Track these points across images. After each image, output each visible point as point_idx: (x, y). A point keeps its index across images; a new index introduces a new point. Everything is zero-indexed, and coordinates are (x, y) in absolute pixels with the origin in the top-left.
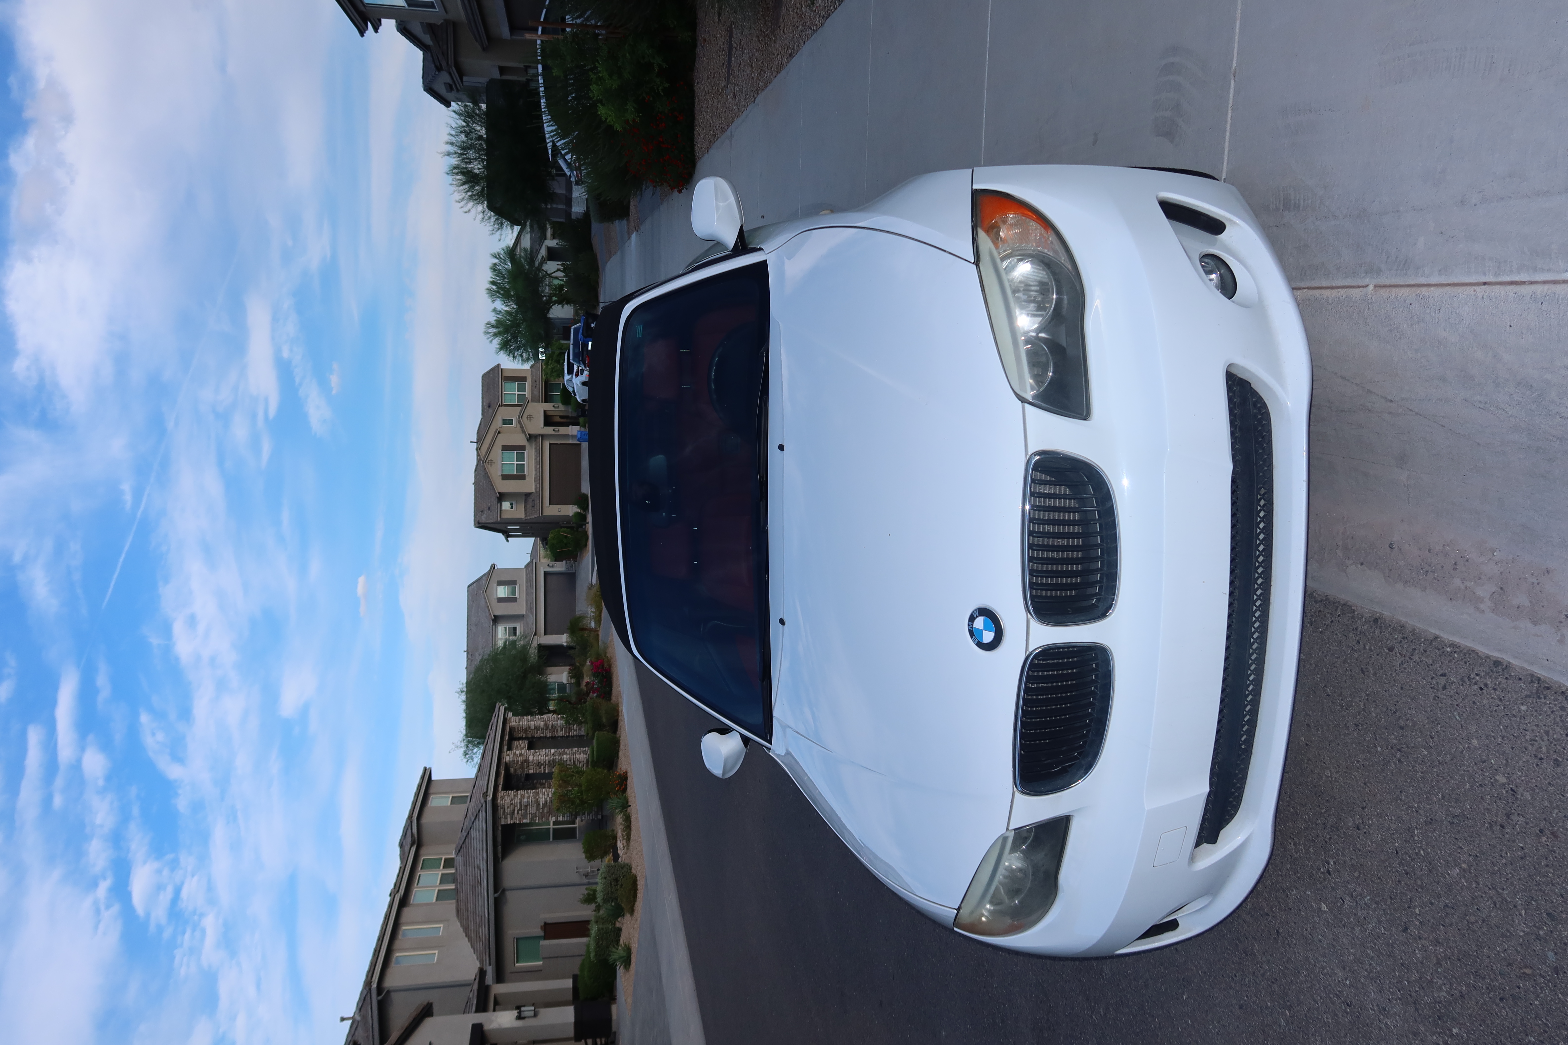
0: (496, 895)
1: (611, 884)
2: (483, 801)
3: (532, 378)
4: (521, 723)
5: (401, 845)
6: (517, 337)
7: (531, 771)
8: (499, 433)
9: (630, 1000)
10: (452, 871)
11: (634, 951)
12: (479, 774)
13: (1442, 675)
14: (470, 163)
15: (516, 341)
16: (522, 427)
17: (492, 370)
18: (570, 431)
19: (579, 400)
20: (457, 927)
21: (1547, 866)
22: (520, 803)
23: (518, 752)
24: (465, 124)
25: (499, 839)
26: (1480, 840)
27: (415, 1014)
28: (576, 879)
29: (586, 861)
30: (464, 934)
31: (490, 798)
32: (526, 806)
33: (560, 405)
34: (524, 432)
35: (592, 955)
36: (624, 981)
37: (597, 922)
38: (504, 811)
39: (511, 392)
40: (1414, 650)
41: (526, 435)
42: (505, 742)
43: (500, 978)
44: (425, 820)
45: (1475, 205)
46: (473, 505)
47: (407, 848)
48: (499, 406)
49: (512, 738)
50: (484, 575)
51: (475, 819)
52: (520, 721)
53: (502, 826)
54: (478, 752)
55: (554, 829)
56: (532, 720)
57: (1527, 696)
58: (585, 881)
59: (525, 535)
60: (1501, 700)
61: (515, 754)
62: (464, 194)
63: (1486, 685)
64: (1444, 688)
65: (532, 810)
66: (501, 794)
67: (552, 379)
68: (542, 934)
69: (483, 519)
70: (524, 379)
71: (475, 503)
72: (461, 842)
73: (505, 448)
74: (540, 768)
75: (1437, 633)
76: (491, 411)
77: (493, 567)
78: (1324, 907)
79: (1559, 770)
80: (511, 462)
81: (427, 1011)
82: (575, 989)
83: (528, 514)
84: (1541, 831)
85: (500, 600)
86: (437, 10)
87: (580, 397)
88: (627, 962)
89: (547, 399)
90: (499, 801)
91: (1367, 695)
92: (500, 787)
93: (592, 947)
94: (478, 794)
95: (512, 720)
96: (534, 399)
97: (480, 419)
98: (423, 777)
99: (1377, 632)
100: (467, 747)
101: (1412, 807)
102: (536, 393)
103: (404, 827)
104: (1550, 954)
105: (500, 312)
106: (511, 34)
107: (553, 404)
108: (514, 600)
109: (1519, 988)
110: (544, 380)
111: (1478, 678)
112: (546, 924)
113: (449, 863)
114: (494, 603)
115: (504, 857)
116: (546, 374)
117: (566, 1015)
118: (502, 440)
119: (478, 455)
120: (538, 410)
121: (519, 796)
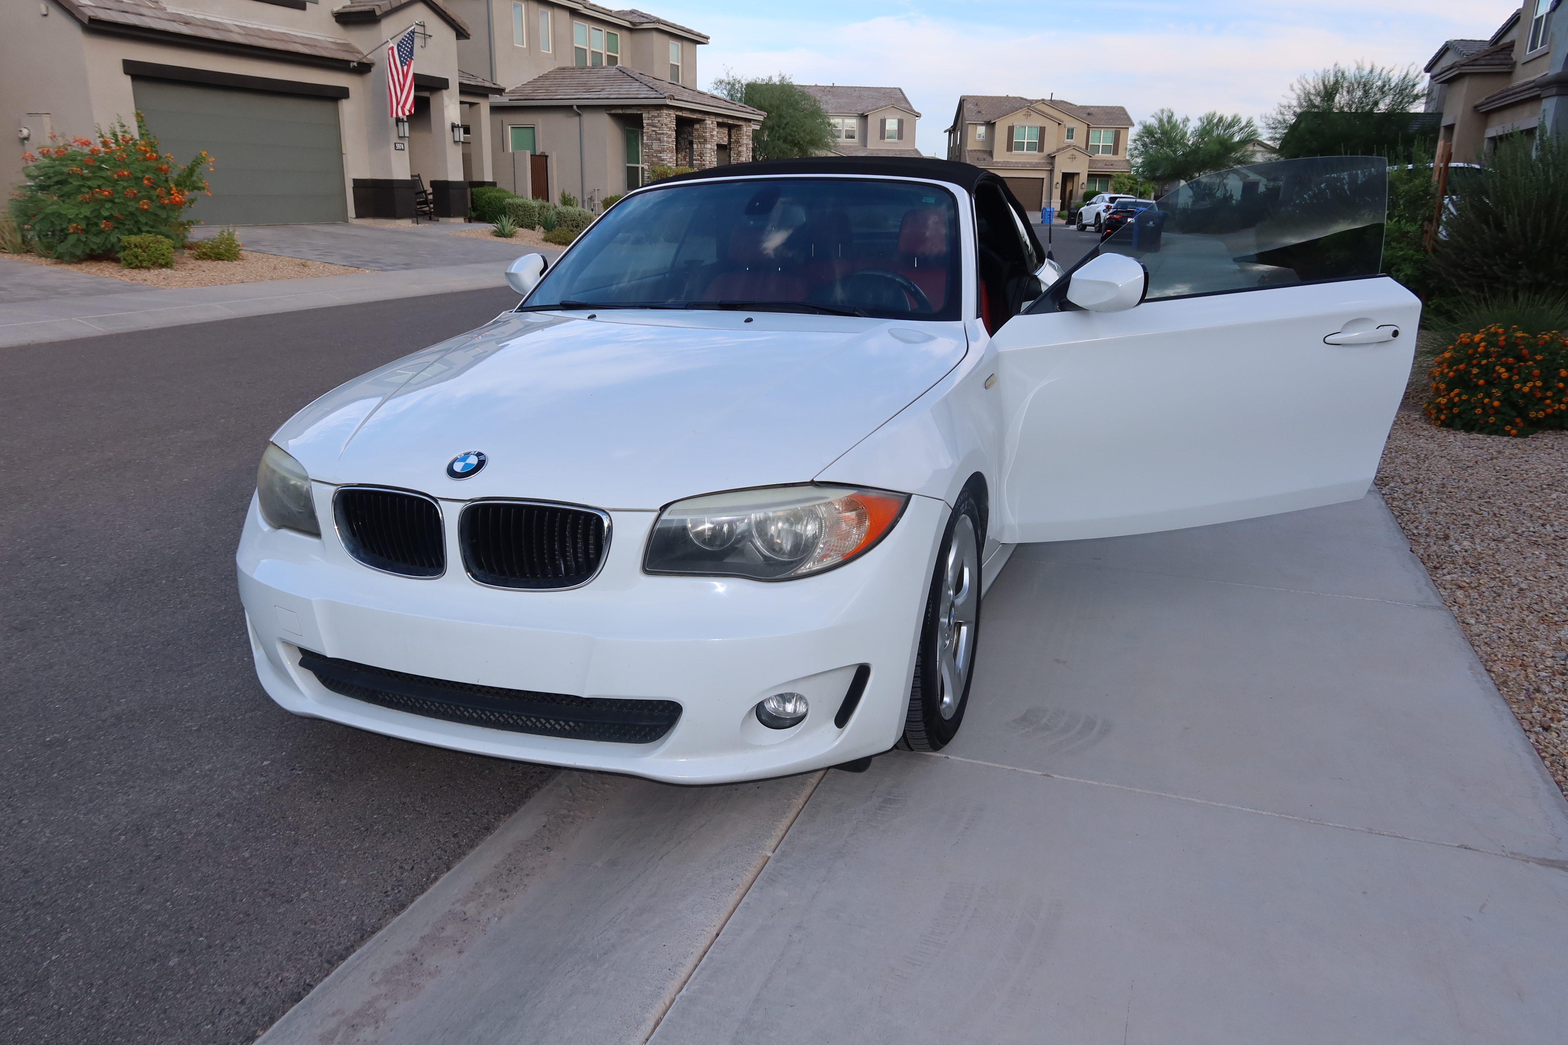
0: (575, 107)
1: (574, 220)
2: (666, 95)
3: (1115, 161)
4: (745, 137)
5: (632, 12)
6: (1157, 144)
7: (695, 146)
8: (1059, 124)
9: (464, 234)
10: (605, 63)
11: (509, 240)
12: (696, 93)
13: (413, 867)
14: (1348, 92)
15: (1152, 143)
16: (1063, 149)
17: (1129, 119)
18: (1055, 201)
19: (1082, 209)
20: (548, 67)
21: (219, 915)
22: (663, 134)
23: (715, 133)
24: (1393, 85)
25: (629, 111)
26: (263, 874)
27: (459, 21)
28: (588, 188)
29: (603, 198)
30: (541, 75)
31: (668, 102)
32: (659, 140)
33: (1084, 191)
34: (1058, 151)
35: (510, 201)
36: (483, 230)
37: (542, 207)
38: (656, 117)
39: (1103, 138)
40: (446, 852)
41: (1054, 153)
42: (726, 120)
43: (496, 109)
44: (655, 35)
45: (790, 936)
46: (984, 95)
47: (629, 18)
48: (1088, 125)
49: (730, 127)
50: (910, 106)
51: (649, 87)
52: (747, 136)
53: (642, 114)
54: (722, 93)
55: (638, 168)
56: (747, 148)
57: (363, 922)
58: (586, 198)
59: (950, 150)
60: (369, 904)
61: (713, 129)
62: (1313, 84)
63: (388, 896)
64: (401, 867)
65: (656, 146)
66: (673, 114)
67: (1113, 182)
68: (537, 153)
69: (967, 106)
70: (1116, 152)
71: (986, 97)
72: (628, 73)
73: (1042, 130)
74: (698, 155)
75: (452, 870)
76: (1084, 115)
77: (918, 115)
78: (265, 763)
79: (290, 934)
80: (1026, 135)
81: (461, 33)
82: (482, 184)
83: (971, 153)
84: (249, 915)
85: (883, 123)
86: (1528, 53)
87: (1084, 210)
88: (500, 234)
89: (1091, 177)
90: (665, 111)
91: (426, 814)
92: (680, 114)
93: (519, 201)
94: (673, 90)
95: (748, 128)
96: (1092, 163)
97: (1076, 104)
98: (699, 35)
99: (476, 828)
100: (729, 83)
101: (315, 832)
102: (1100, 165)
103: (650, 15)
104: (149, 907)
105: (1186, 126)
106: (1489, 138)
107: (1086, 182)
108: (882, 137)
109: (134, 883)
110: (1112, 173)
111: (396, 891)
112: (547, 157)
113: (612, 60)
114: (881, 116)
115: (613, 116)
116: (1118, 177)
117: (456, 174)
118: (1050, 127)
119: (1037, 101)
120: (1081, 167)
121: (670, 133)
